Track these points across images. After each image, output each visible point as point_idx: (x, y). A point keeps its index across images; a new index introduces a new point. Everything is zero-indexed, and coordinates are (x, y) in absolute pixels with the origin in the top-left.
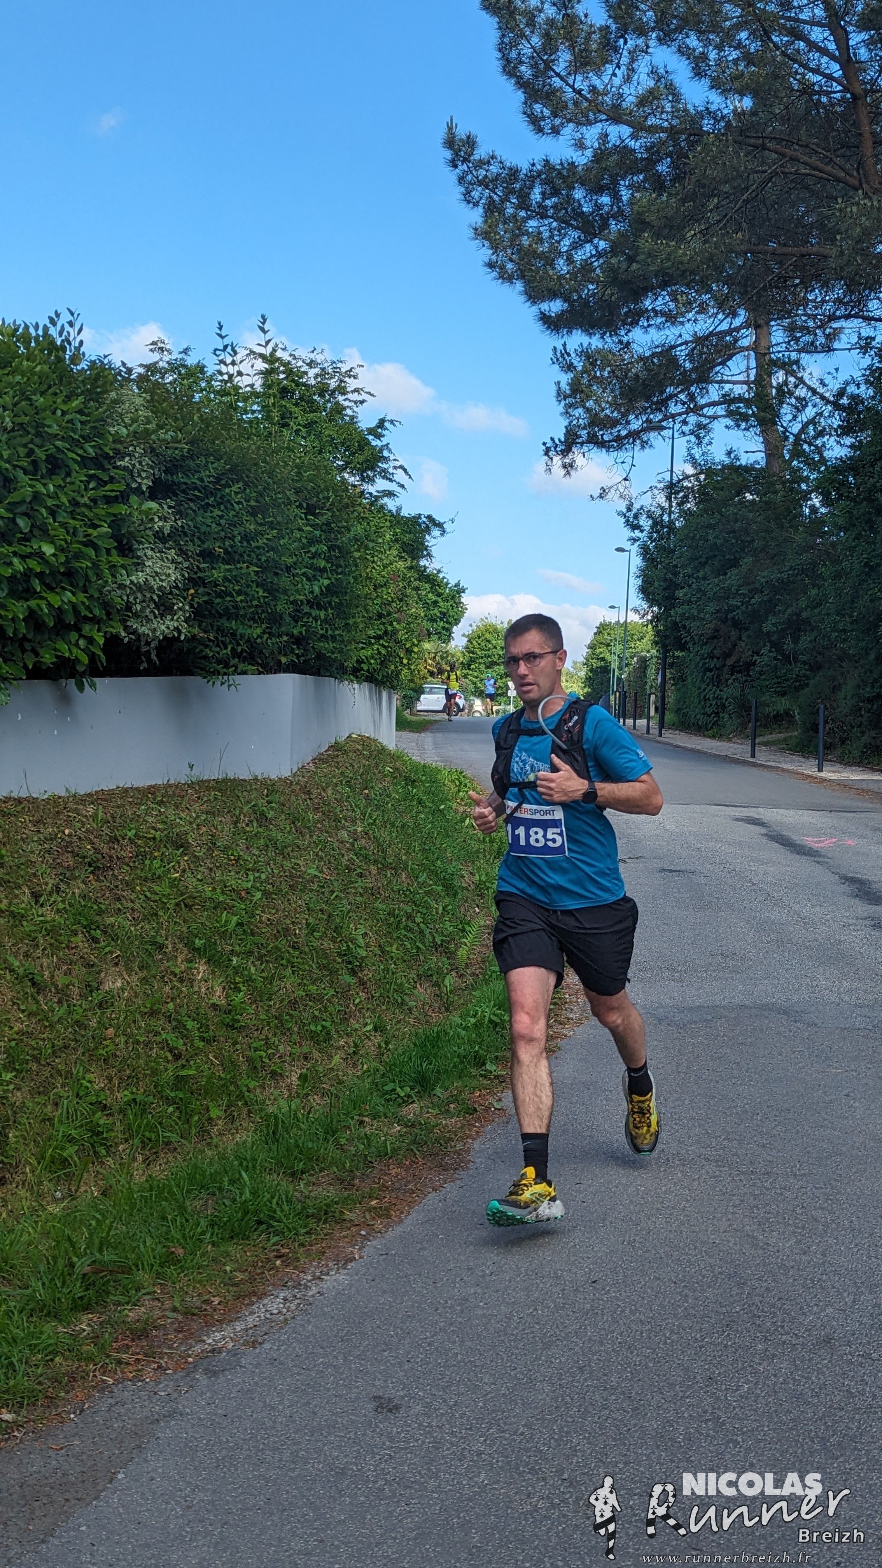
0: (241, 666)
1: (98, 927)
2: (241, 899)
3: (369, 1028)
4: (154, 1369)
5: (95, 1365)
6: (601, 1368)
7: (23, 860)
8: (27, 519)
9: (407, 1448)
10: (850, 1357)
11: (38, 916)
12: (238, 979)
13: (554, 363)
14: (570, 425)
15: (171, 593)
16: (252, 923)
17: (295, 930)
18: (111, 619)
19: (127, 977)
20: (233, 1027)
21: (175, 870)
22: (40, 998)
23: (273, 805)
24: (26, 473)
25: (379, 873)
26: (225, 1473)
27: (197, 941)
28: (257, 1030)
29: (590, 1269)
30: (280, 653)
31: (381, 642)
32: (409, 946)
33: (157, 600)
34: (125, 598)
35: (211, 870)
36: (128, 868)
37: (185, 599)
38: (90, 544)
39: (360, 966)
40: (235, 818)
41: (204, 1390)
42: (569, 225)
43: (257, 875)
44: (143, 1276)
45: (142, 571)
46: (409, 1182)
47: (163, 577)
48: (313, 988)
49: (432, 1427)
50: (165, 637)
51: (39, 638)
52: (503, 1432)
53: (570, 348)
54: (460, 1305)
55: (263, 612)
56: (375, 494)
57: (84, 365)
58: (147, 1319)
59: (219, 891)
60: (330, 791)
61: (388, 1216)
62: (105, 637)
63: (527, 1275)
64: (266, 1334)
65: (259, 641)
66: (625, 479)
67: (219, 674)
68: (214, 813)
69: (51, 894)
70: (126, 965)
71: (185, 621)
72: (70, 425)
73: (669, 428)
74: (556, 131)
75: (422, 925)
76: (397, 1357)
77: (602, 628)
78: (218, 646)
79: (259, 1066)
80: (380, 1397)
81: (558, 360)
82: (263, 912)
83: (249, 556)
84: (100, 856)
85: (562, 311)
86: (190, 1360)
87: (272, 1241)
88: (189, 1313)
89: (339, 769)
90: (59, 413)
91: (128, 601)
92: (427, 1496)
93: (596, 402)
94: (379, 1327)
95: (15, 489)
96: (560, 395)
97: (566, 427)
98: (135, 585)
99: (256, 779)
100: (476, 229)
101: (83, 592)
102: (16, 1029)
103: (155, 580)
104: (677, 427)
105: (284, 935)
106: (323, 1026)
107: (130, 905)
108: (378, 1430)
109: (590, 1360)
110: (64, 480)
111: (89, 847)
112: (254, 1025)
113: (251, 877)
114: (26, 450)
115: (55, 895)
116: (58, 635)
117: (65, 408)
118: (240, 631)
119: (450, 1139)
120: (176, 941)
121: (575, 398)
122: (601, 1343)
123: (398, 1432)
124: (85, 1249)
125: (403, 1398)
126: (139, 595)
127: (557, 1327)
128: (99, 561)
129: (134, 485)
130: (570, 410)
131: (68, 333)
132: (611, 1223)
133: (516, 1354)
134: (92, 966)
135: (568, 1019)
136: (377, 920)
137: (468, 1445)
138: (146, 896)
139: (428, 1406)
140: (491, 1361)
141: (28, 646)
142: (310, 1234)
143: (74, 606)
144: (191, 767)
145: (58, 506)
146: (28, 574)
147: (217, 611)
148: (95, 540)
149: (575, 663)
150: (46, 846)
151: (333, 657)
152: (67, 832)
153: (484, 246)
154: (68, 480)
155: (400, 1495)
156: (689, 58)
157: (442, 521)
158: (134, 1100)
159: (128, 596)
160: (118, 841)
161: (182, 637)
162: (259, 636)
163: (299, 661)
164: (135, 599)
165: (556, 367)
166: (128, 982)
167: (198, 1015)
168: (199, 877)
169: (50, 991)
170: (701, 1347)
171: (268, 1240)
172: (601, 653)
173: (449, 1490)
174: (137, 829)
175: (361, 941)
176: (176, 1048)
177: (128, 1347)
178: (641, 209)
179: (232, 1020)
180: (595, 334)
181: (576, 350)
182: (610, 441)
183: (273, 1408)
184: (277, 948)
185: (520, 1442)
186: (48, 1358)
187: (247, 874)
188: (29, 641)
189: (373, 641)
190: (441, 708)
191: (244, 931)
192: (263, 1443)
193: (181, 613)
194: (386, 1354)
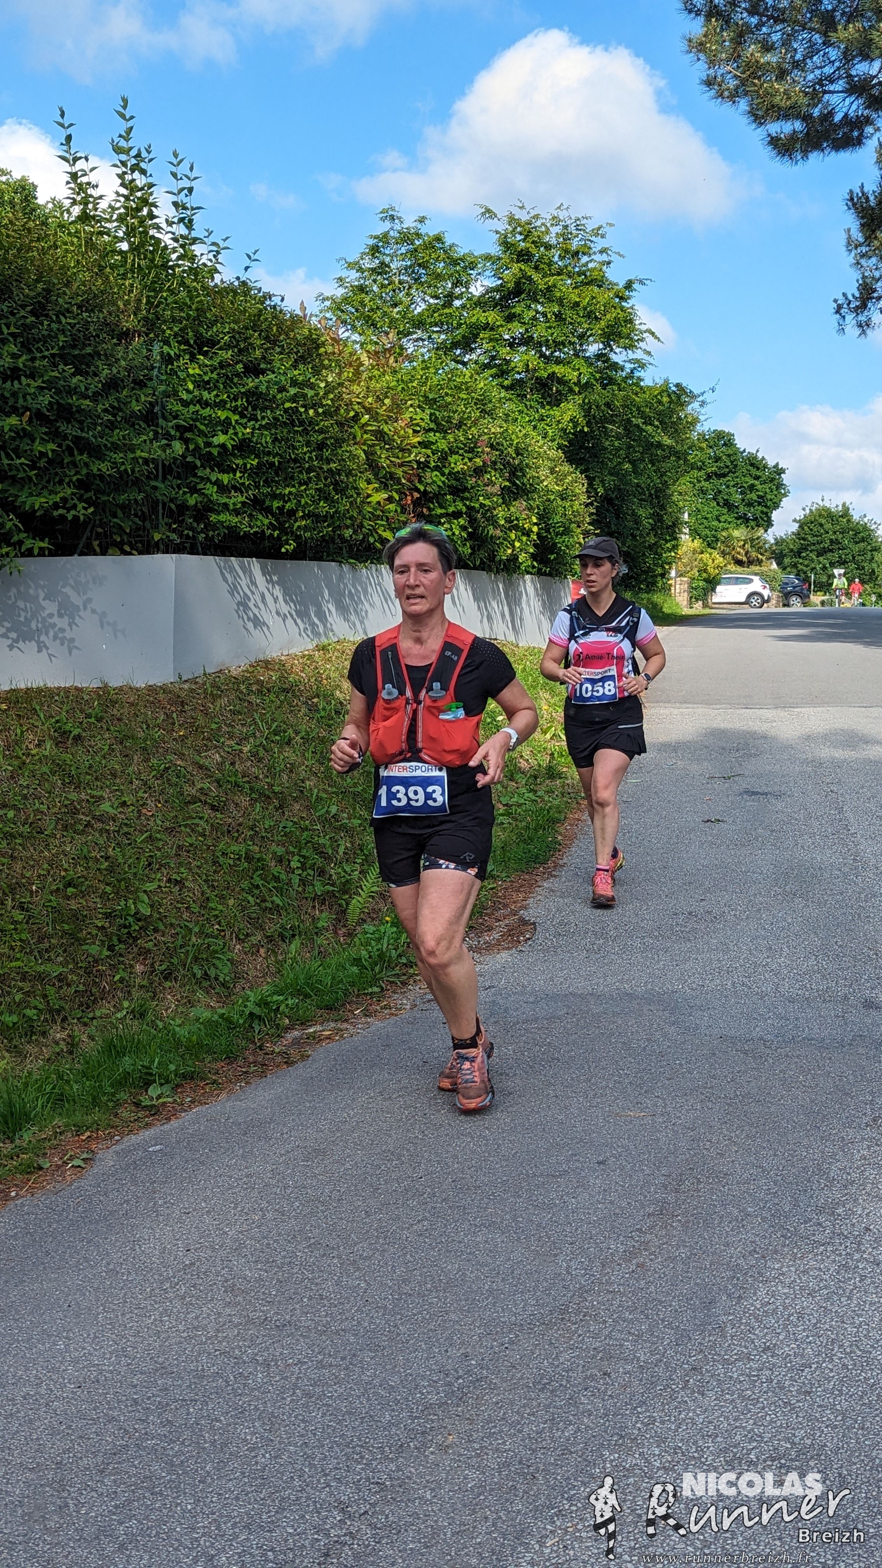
13: (848, 209)
14: (864, 277)
81: (854, 205)
85: (795, 131)
96: (851, 244)
97: (858, 281)
100: (691, 41)
121: (868, 246)
130: (862, 261)
153: (699, 59)
165: (850, 213)
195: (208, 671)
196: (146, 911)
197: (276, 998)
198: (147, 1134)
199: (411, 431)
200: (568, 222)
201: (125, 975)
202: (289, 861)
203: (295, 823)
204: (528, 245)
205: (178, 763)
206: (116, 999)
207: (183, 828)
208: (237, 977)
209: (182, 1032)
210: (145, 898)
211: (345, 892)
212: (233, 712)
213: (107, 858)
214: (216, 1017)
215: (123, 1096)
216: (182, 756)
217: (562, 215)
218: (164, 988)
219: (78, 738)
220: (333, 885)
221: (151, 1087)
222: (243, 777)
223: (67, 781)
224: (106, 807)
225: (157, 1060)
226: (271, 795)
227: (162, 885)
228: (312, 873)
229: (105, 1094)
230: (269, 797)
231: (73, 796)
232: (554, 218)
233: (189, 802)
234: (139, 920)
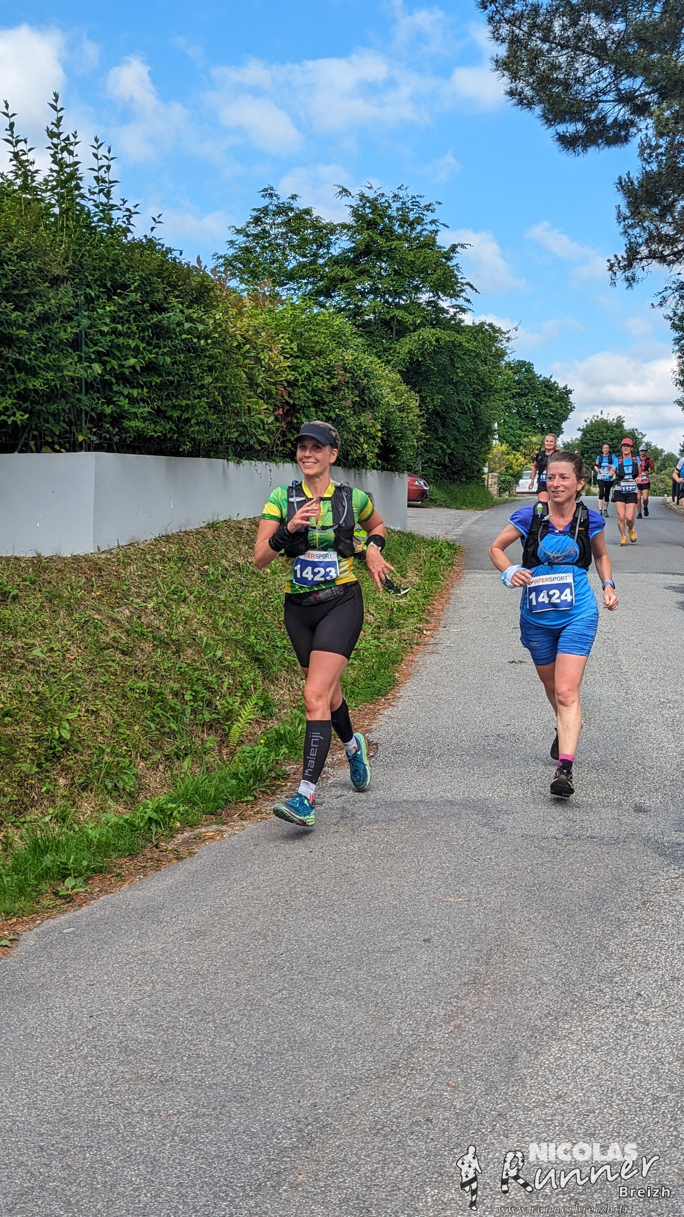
13: (619, 191)
14: (630, 243)
81: (622, 188)
85: (577, 131)
96: (620, 217)
97: (626, 245)
100: (498, 62)
121: (633, 219)
130: (629, 230)
153: (504, 76)
165: (620, 194)
182: (669, 255)
195: (121, 544)
196: (67, 735)
197: (170, 805)
198: (63, 918)
199: (282, 358)
200: (406, 200)
201: (51, 787)
202: (183, 695)
203: (188, 665)
204: (375, 217)
205: (96, 616)
206: (43, 807)
207: (99, 669)
208: (141, 788)
209: (94, 834)
210: (67, 725)
211: (228, 720)
212: (141, 577)
213: (37, 693)
214: (121, 822)
215: (44, 886)
216: (99, 611)
217: (401, 194)
218: (82, 798)
219: (15, 598)
220: (218, 714)
221: (67, 880)
222: (148, 628)
223: (6, 631)
224: (37, 652)
225: (72, 857)
226: (170, 642)
227: (81, 714)
228: (201, 704)
229: (29, 885)
230: (168, 644)
231: (11, 643)
232: (395, 196)
233: (104, 648)
234: (62, 743)
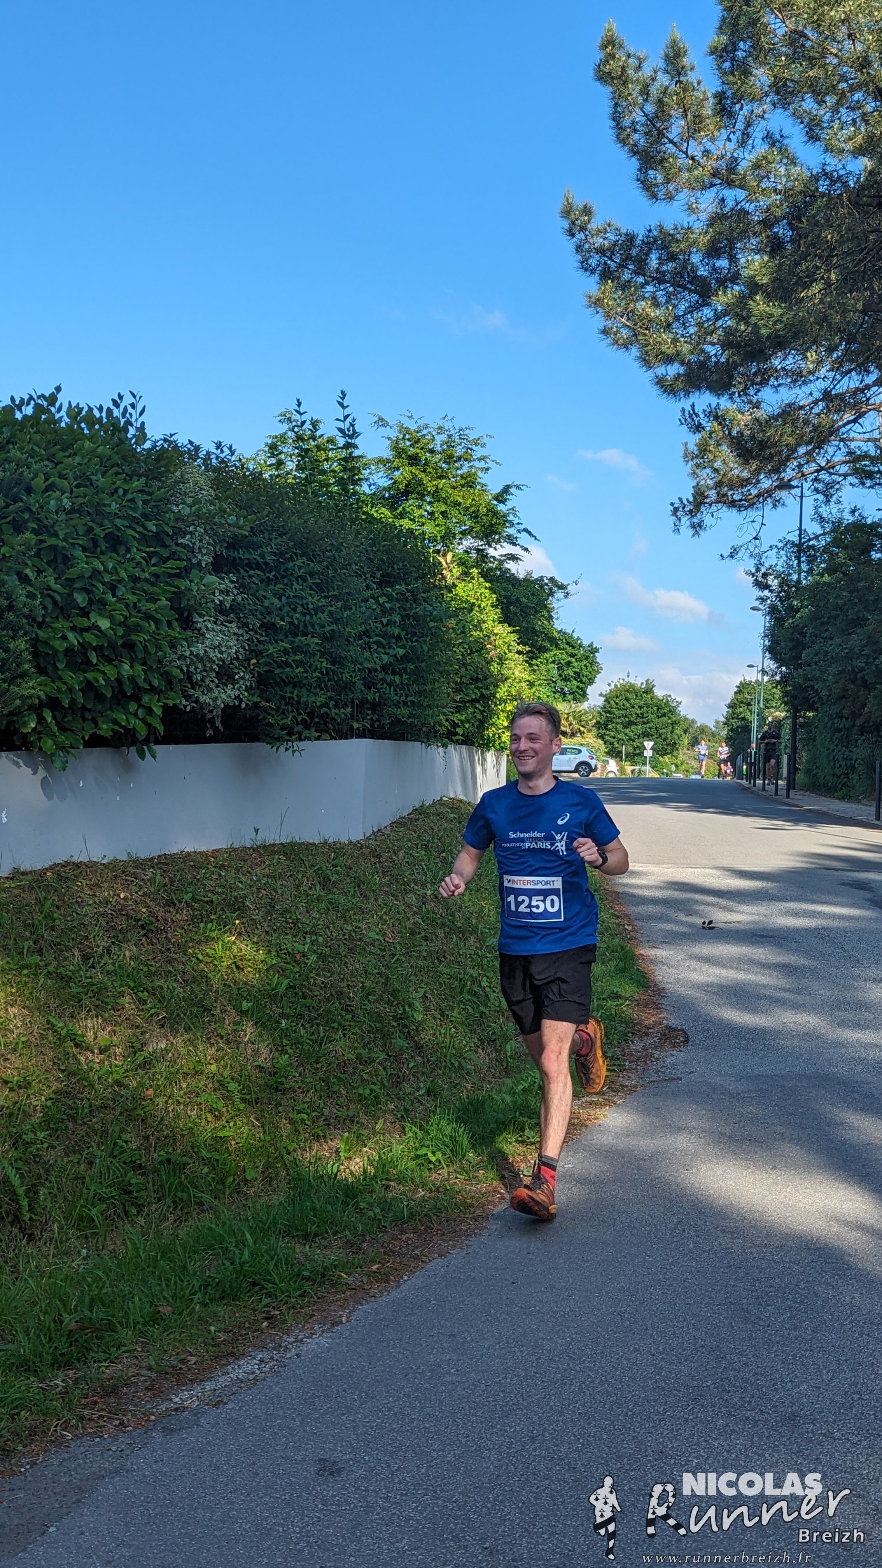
0: (306, 733)
1: (147, 990)
2: (295, 961)
3: (422, 1092)
4: (115, 1426)
5: (58, 1420)
6: (554, 1438)
7: (75, 924)
8: (85, 595)
9: (337, 1511)
10: (811, 1435)
11: (86, 978)
12: (285, 1041)
13: (682, 424)
14: (698, 485)
15: (232, 663)
16: (305, 986)
17: (349, 993)
18: (172, 689)
19: (171, 1039)
20: (277, 1090)
21: (231, 933)
22: (82, 1059)
23: (339, 868)
24: (84, 550)
25: (446, 937)
26: (153, 1530)
27: (244, 1003)
28: (303, 1092)
29: (572, 1339)
30: (353, 718)
31: (477, 705)
32: (470, 1010)
33: (217, 669)
34: (185, 669)
35: (267, 932)
36: (183, 931)
37: (246, 668)
38: (148, 617)
39: (417, 1030)
40: (297, 882)
41: (157, 1447)
42: (685, 288)
43: (314, 938)
44: (126, 1335)
45: (203, 643)
46: (417, 1248)
47: (223, 649)
48: (364, 1052)
49: (367, 1490)
50: (227, 706)
51: (100, 707)
52: (437, 1499)
53: (699, 409)
54: (432, 1370)
55: (329, 680)
56: (498, 557)
57: (148, 445)
58: (121, 1376)
59: (274, 953)
60: (401, 855)
61: (387, 1281)
62: (165, 707)
63: (508, 1343)
64: (232, 1394)
65: (324, 710)
66: (756, 538)
67: (283, 740)
68: (275, 877)
69: (102, 956)
70: (171, 1028)
71: (245, 690)
72: (129, 504)
73: (797, 487)
74: (670, 198)
75: (488, 989)
76: (354, 1421)
77: (742, 688)
78: (283, 713)
79: (301, 1129)
80: (325, 1460)
81: (686, 420)
82: (317, 975)
83: (313, 627)
84: (153, 920)
85: (679, 374)
86: (153, 1417)
87: (263, 1303)
88: (163, 1373)
89: (415, 832)
90: (121, 492)
91: (188, 671)
92: (343, 1560)
93: (724, 462)
94: (345, 1391)
95: (72, 566)
96: (688, 456)
97: (693, 487)
98: (197, 656)
99: (326, 843)
100: (590, 297)
101: (144, 664)
102: (53, 1088)
103: (214, 652)
104: (806, 485)
105: (339, 999)
106: (371, 1090)
107: (181, 967)
108: (314, 1492)
109: (544, 1431)
110: (124, 556)
111: (144, 910)
112: (299, 1088)
113: (308, 940)
114: (85, 528)
115: (106, 959)
116: (118, 704)
117: (126, 487)
118: (304, 699)
119: (471, 1205)
120: (225, 1003)
121: (703, 458)
122: (561, 1413)
123: (333, 1496)
124: (75, 1306)
125: (348, 1461)
126: (200, 666)
127: (522, 1396)
128: (158, 634)
129: (194, 561)
130: (698, 471)
131: (131, 415)
132: (607, 1293)
133: (473, 1422)
134: (137, 1027)
135: (623, 1086)
136: (440, 983)
137: (399, 1511)
138: (198, 959)
139: (371, 1470)
140: (446, 1428)
141: (88, 716)
142: (304, 1296)
143: (132, 679)
144: (257, 831)
145: (120, 582)
146: (84, 647)
147: (283, 680)
148: (154, 614)
149: (717, 722)
150: (101, 909)
151: (409, 722)
152: (122, 896)
153: (598, 312)
154: (128, 556)
155: (318, 1557)
156: (802, 122)
157: (565, 583)
158: (169, 1160)
159: (188, 666)
160: (175, 904)
161: (243, 706)
162: (326, 705)
163: (372, 725)
164: (196, 669)
165: (684, 428)
166: (172, 1043)
167: (241, 1076)
168: (255, 940)
169: (93, 1053)
170: (660, 1421)
171: (260, 1301)
172: (741, 713)
173: (368, 1555)
174: (194, 893)
175: (417, 1004)
176: (217, 1109)
177: (96, 1403)
178: (752, 273)
179: (276, 1082)
180: (723, 395)
181: (704, 411)
182: (741, 500)
183: (217, 1468)
184: (329, 1012)
185: (451, 1510)
186: (13, 1412)
187: (304, 937)
188: (90, 710)
189: (468, 705)
190: (573, 769)
191: (296, 994)
192: (199, 1502)
193: (242, 682)
194: (344, 1417)
195: (373, 830)
200: (453, 432)
204: (418, 451)
217: (447, 425)
232: (440, 428)
